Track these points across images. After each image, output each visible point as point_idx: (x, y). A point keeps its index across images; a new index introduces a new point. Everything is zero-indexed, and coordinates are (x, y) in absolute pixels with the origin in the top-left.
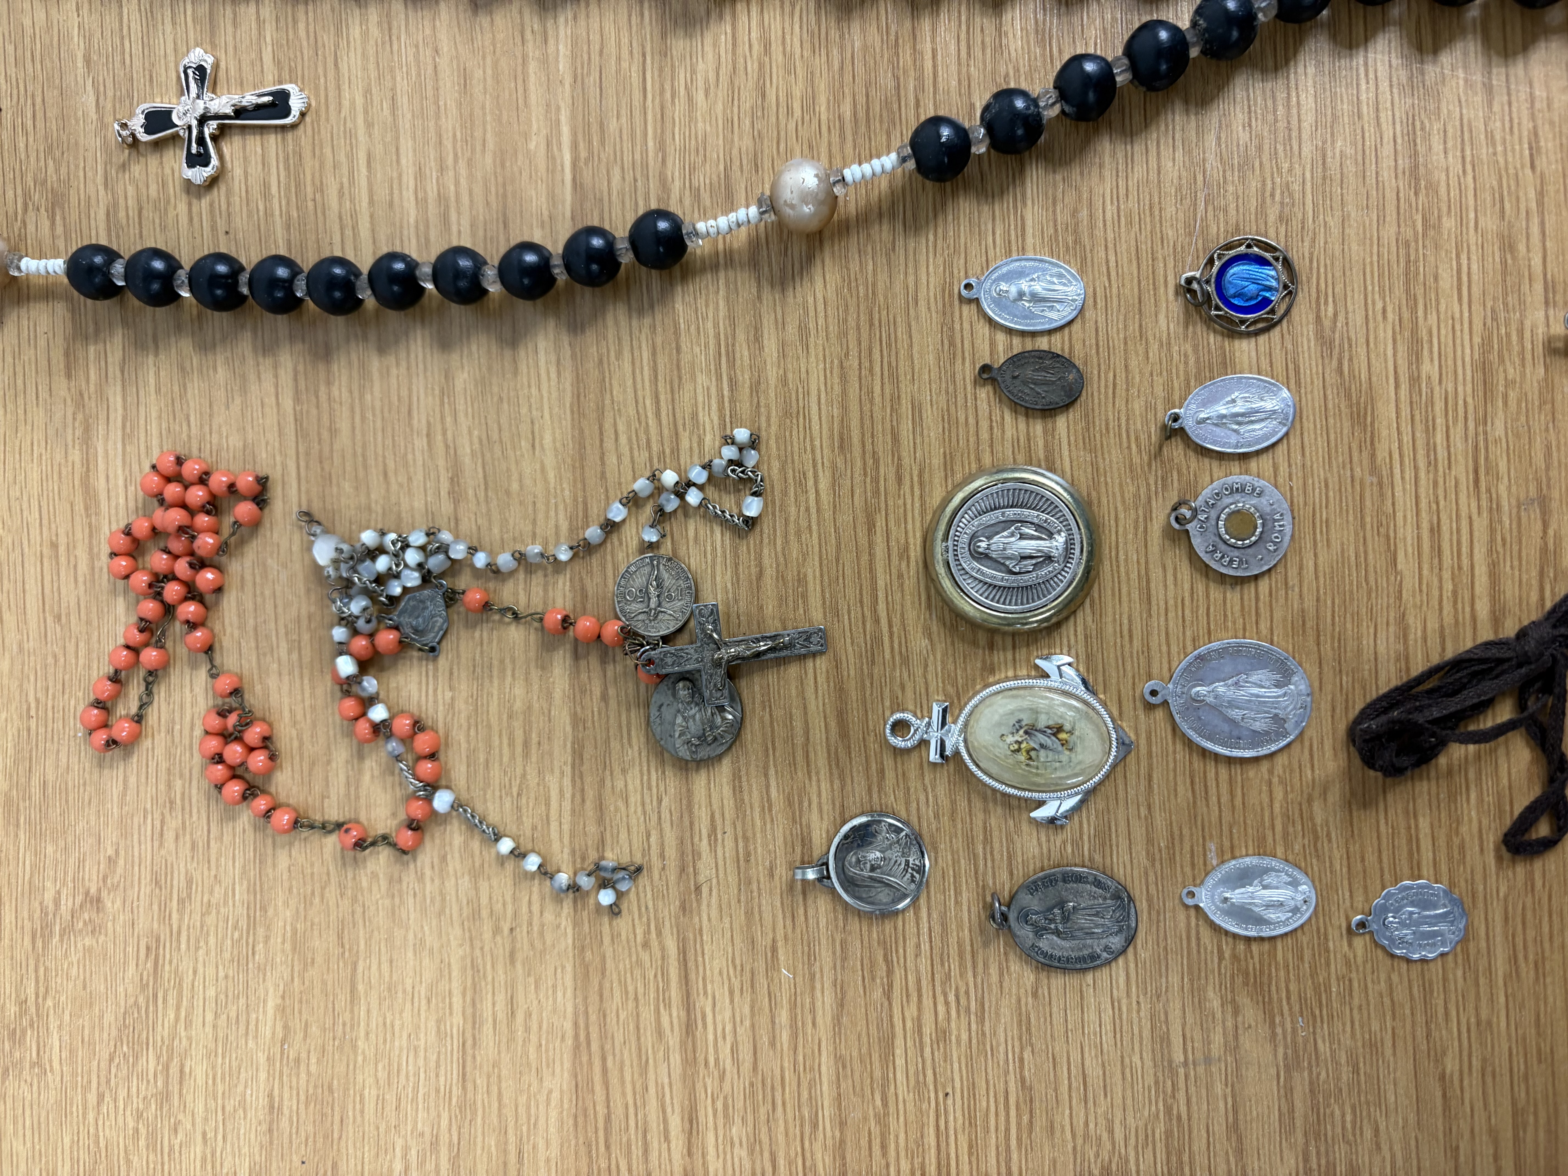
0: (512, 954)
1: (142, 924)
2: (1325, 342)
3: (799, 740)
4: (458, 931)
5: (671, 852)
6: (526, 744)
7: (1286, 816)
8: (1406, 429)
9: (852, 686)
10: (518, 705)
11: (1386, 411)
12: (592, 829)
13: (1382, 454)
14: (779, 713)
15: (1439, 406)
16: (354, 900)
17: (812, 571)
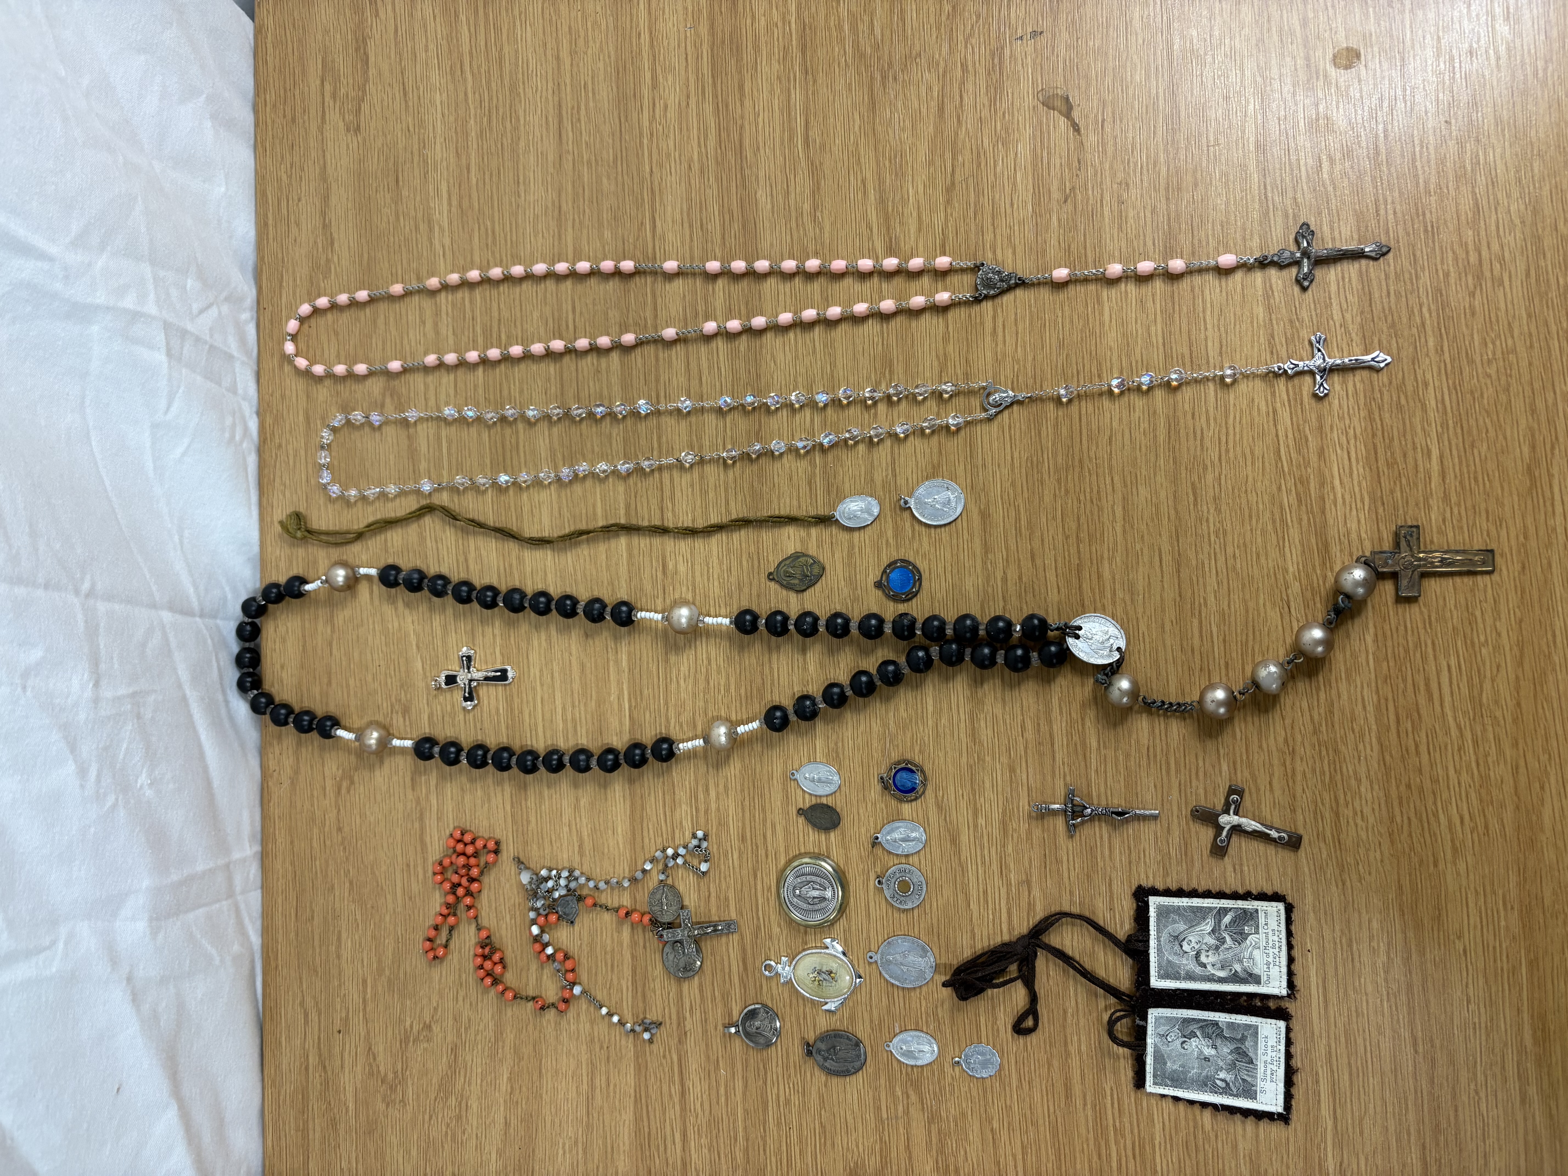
0: (608, 1058)
1: (449, 1039)
2: (939, 807)
3: (727, 971)
4: (585, 1047)
5: (674, 1017)
6: (612, 966)
7: (927, 1013)
8: (972, 847)
9: (748, 947)
10: (608, 949)
11: (964, 839)
12: (641, 1005)
13: (963, 858)
14: (718, 958)
15: (986, 838)
16: (540, 1032)
17: (731, 895)
